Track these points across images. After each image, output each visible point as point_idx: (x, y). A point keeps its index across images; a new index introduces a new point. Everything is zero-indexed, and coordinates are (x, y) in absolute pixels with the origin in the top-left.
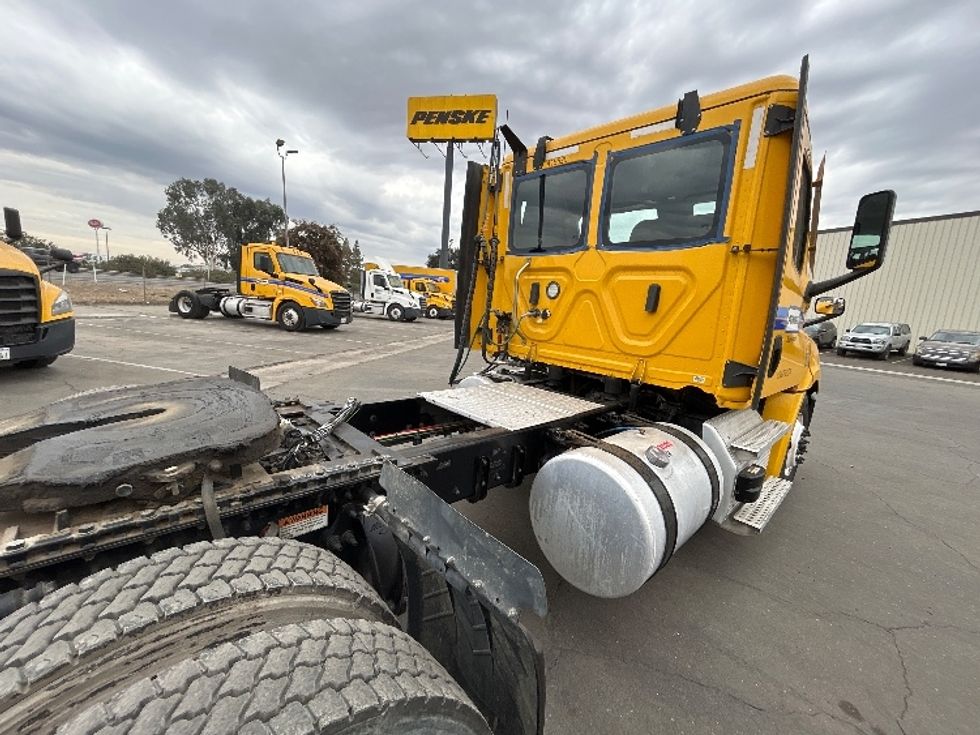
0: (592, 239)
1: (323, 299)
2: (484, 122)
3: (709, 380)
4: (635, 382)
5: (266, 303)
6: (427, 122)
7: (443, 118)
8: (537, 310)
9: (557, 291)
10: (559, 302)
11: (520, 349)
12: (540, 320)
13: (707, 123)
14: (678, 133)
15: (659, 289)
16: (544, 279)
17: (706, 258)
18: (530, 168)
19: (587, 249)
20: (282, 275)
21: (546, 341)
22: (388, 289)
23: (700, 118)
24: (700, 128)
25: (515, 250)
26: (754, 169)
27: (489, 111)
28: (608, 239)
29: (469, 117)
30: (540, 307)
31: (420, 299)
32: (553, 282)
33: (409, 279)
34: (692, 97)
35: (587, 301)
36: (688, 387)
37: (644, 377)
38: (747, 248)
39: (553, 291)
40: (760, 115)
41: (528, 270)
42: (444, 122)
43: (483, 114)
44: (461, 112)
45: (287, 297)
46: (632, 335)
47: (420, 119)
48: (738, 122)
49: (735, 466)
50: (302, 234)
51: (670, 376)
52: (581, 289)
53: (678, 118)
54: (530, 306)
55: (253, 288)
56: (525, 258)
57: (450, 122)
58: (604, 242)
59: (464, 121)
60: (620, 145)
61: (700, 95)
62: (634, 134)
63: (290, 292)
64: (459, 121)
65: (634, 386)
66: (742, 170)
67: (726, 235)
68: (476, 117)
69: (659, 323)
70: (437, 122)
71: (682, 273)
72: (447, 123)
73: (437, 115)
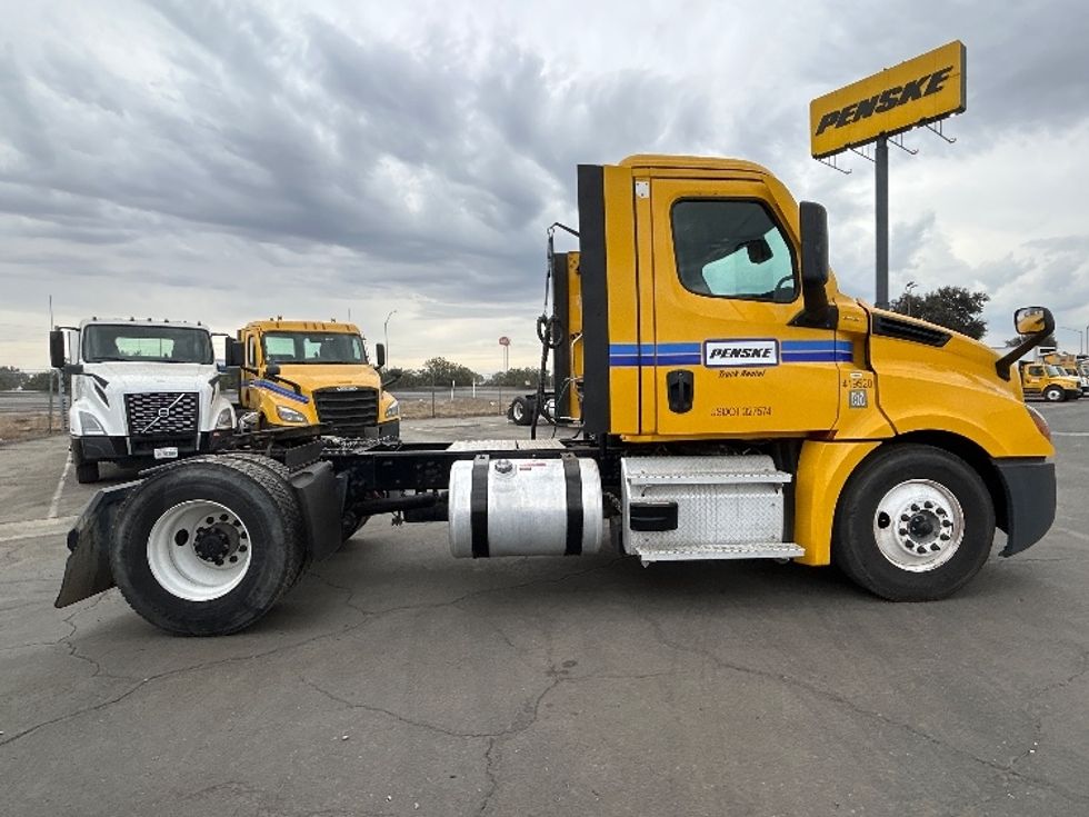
7: (865, 109)
29: (911, 92)
42: (868, 115)
43: (938, 79)
44: (898, 90)
47: (829, 124)
57: (880, 109)
59: (903, 101)
64: (892, 104)
68: (923, 89)
72: (874, 113)
73: (855, 109)
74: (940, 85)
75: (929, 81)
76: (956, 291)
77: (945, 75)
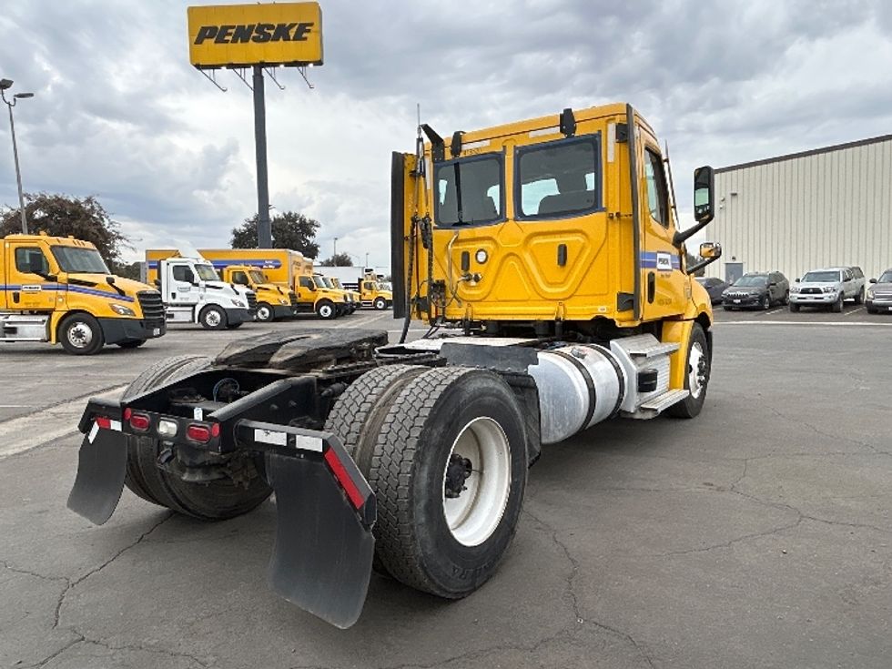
0: (510, 213)
1: (126, 303)
2: (305, 39)
3: (609, 310)
4: (558, 320)
5: (40, 319)
6: (220, 40)
7: (243, 34)
8: (469, 275)
9: (485, 257)
10: (488, 265)
11: (457, 312)
12: (473, 283)
13: (580, 131)
14: (563, 136)
15: (565, 247)
16: (472, 248)
17: (593, 223)
18: (448, 156)
19: (507, 220)
20: (63, 276)
21: (480, 301)
22: (197, 285)
23: (575, 128)
24: (576, 135)
25: (442, 226)
26: (614, 163)
27: (311, 25)
28: (522, 212)
29: (282, 33)
30: (472, 272)
31: (247, 294)
32: (482, 250)
33: (222, 267)
34: (568, 112)
35: (511, 262)
36: (597, 316)
37: (564, 315)
38: (618, 214)
39: (482, 257)
40: (612, 128)
41: (457, 241)
42: (245, 40)
43: (303, 29)
44: (271, 27)
45: (73, 306)
46: (551, 284)
47: (208, 37)
48: (600, 131)
49: (635, 369)
50: (39, 214)
51: (581, 311)
52: (506, 253)
53: (561, 126)
54: (463, 273)
55: (17, 298)
56: (453, 231)
57: (256, 40)
58: (520, 215)
59: (276, 39)
60: (523, 142)
61: (573, 111)
62: (532, 134)
63: (80, 299)
64: (266, 38)
65: (558, 323)
66: (607, 162)
67: (604, 206)
68: (292, 34)
69: (570, 272)
70: (234, 41)
71: (580, 234)
72: (251, 41)
73: (233, 31)
74: (305, 35)
75: (296, 27)
76: (296, 216)
77: (307, 28)
